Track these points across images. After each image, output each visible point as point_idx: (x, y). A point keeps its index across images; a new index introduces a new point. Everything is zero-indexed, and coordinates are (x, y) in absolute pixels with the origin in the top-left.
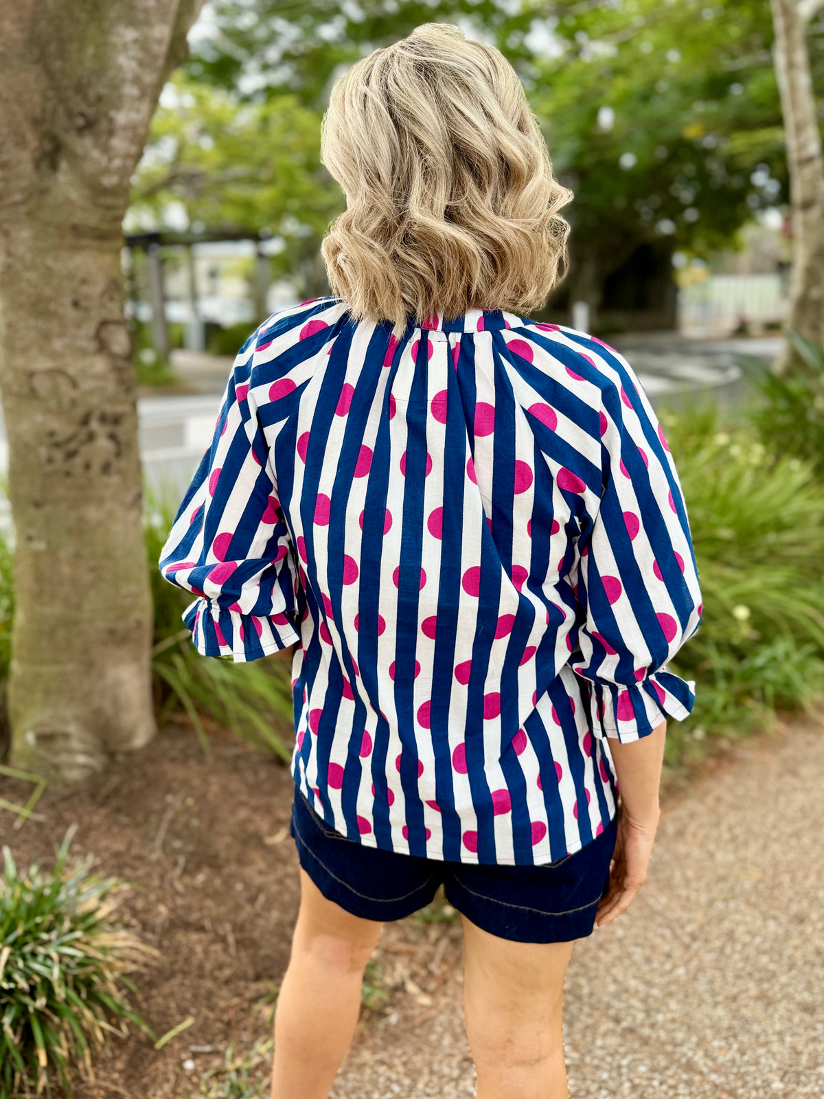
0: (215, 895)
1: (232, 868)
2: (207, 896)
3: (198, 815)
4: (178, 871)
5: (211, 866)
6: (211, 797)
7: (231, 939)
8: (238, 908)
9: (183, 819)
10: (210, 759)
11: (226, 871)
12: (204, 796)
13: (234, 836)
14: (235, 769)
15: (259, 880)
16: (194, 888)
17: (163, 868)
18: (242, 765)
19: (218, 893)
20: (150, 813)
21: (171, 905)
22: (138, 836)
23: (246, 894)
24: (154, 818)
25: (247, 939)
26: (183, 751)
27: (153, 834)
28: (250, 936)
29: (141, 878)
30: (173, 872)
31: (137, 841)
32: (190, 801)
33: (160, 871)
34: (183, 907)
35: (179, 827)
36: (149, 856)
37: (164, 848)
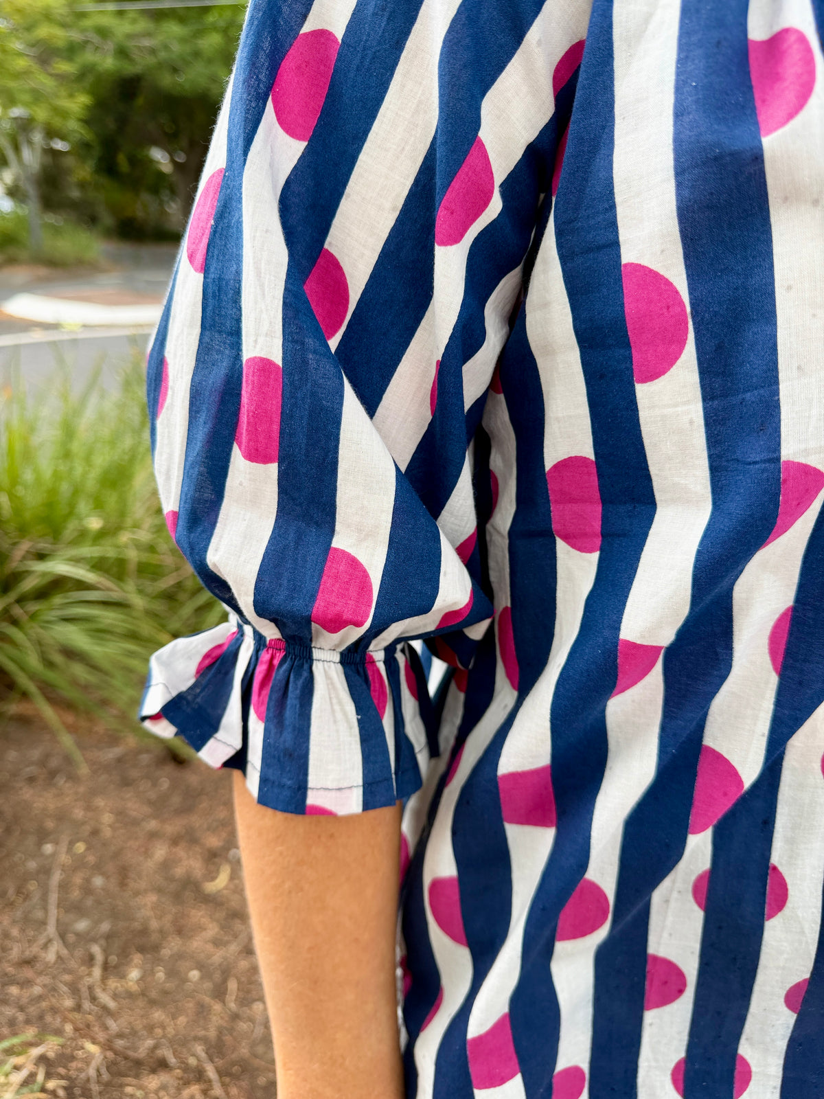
0: (164, 999)
1: (172, 946)
2: (153, 1003)
3: (98, 868)
4: (97, 972)
5: (142, 950)
6: (107, 833)
7: (211, 1073)
8: (202, 1011)
9: (78, 879)
10: (84, 770)
11: (166, 952)
12: (95, 832)
13: (159, 890)
14: (126, 783)
15: (218, 956)
16: (130, 995)
17: (70, 972)
18: (134, 773)
19: (166, 993)
20: (25, 878)
21: (101, 1036)
22: (14, 922)
23: (208, 985)
24: (32, 886)
25: (233, 1064)
26: (43, 763)
27: (39, 914)
28: (234, 1056)
29: (40, 998)
30: (89, 975)
31: (15, 932)
32: (80, 847)
33: (67, 978)
34: (120, 1036)
35: (76, 894)
36: (43, 955)
37: (62, 936)
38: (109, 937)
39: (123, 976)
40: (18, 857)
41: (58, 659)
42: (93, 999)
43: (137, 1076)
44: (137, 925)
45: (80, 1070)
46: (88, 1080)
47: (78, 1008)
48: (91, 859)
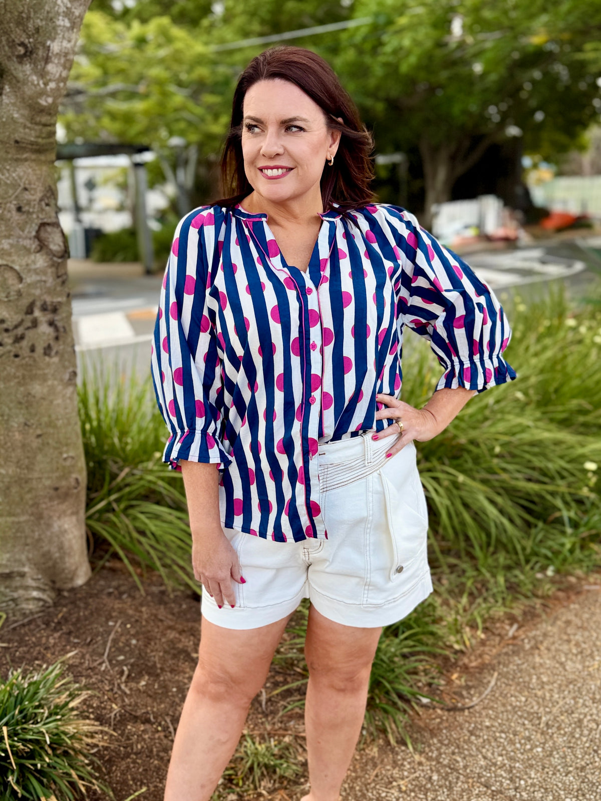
2: (149, 696)
3: (134, 636)
4: (124, 678)
6: (144, 622)
7: (171, 729)
8: (174, 705)
11: (162, 678)
12: (138, 621)
13: (165, 652)
14: (162, 602)
16: (139, 690)
17: (111, 676)
18: (166, 599)
19: (158, 694)
20: (97, 634)
21: (120, 704)
22: (88, 652)
24: (100, 638)
26: (117, 588)
27: (100, 650)
29: (95, 683)
30: (120, 678)
31: (88, 656)
32: (128, 626)
33: (109, 678)
34: (130, 705)
35: (121, 645)
36: (99, 667)
37: (110, 661)
38: (132, 665)
39: (138, 683)
40: (95, 625)
42: (119, 688)
43: (135, 723)
44: (149, 664)
45: (106, 713)
46: (110, 718)
47: (112, 690)
48: (133, 632)
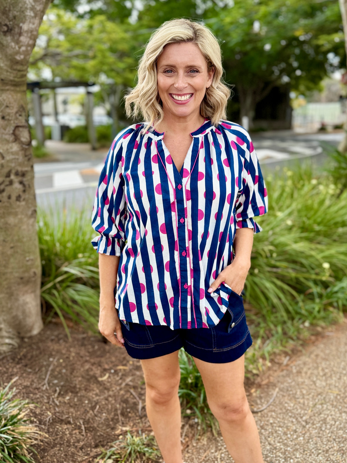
1: (83, 393)
2: (71, 406)
3: (64, 367)
4: (56, 395)
5: (72, 392)
6: (71, 358)
7: (83, 427)
8: (86, 412)
9: (58, 369)
10: (70, 340)
11: (79, 395)
12: (68, 358)
13: (83, 377)
14: (83, 345)
15: (96, 398)
16: (65, 403)
17: (49, 393)
18: (86, 342)
19: (76, 405)
20: (42, 366)
21: (53, 411)
22: (36, 378)
23: (90, 406)
24: (44, 369)
25: (90, 427)
26: (57, 336)
27: (44, 377)
28: (92, 426)
29: (38, 398)
30: (54, 395)
31: (35, 380)
32: (61, 361)
33: (47, 395)
34: (59, 412)
35: (56, 373)
36: (42, 387)
37: (49, 384)
38: (62, 386)
39: (64, 398)
40: (41, 360)
41: (70, 303)
42: (53, 402)
43: (61, 424)
44: (72, 385)
45: (44, 418)
46: (46, 421)
47: (48, 403)
48: (64, 365)
